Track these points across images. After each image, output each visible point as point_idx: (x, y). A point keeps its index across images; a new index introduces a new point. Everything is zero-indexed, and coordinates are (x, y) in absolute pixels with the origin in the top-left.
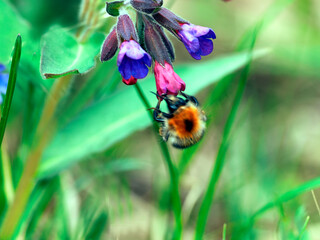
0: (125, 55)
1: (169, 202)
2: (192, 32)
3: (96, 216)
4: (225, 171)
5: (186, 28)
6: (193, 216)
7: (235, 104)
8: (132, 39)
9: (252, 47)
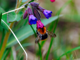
0: (31, 19)
1: (39, 53)
2: (47, 12)
3: (21, 57)
4: (52, 46)
5: (45, 11)
6: (45, 57)
7: (55, 29)
8: (32, 14)
9: (59, 14)
